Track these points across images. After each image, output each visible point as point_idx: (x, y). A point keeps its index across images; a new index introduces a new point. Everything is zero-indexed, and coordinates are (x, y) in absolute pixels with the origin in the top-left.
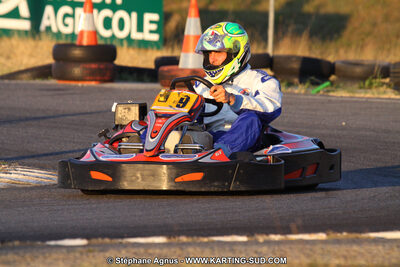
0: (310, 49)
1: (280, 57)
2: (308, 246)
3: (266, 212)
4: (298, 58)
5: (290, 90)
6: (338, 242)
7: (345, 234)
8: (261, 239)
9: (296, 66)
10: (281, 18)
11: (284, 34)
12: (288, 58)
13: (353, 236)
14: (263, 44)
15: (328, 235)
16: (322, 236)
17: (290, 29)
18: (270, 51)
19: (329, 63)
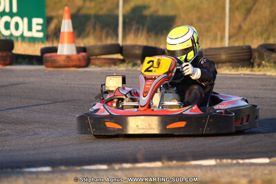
0: (147, 40)
1: (127, 46)
2: (149, 171)
3: (119, 150)
4: (140, 46)
5: (134, 68)
6: (170, 168)
7: (174, 162)
8: (117, 167)
9: (138, 52)
10: (127, 20)
11: (129, 31)
12: (133, 47)
13: (180, 163)
14: (115, 38)
15: (163, 163)
16: (159, 164)
17: (134, 28)
18: (120, 42)
19: (161, 49)
